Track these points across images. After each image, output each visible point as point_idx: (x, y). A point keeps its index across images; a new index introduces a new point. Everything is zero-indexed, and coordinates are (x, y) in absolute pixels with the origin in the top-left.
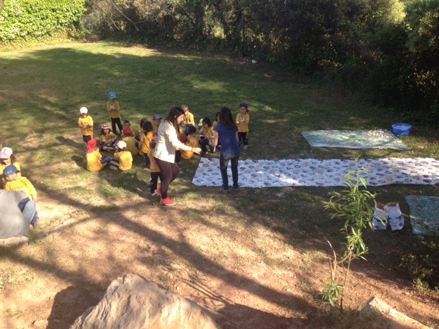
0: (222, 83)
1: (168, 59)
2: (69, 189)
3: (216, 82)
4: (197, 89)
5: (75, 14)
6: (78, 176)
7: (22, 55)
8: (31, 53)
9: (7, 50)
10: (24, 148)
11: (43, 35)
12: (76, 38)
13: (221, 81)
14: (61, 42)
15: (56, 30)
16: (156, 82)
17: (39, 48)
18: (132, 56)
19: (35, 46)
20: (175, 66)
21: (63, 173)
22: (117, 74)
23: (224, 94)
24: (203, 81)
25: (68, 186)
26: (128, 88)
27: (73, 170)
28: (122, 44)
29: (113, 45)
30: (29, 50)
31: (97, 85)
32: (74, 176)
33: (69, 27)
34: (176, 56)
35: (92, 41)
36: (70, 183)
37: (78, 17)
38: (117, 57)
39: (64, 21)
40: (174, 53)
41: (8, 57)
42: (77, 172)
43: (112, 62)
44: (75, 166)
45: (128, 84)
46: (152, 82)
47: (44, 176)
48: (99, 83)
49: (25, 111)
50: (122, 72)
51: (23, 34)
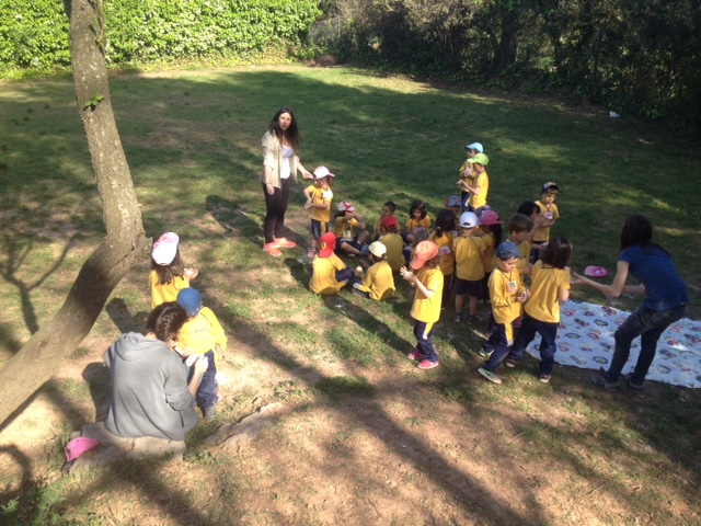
0: (557, 148)
1: (451, 101)
2: (274, 325)
3: (543, 144)
4: (510, 155)
5: (303, 18)
6: (292, 300)
7: (214, 77)
8: (229, 75)
9: (193, 68)
10: (202, 232)
11: (249, 49)
12: (300, 59)
13: (553, 143)
14: (275, 62)
15: (271, 43)
16: (431, 137)
17: (242, 69)
18: (389, 91)
19: (235, 65)
20: (464, 112)
21: (267, 290)
22: (363, 118)
23: (563, 167)
24: (520, 141)
25: (273, 319)
26: (384, 143)
27: (284, 286)
28: (372, 72)
29: (356, 73)
30: (226, 71)
31: (331, 134)
32: (285, 300)
33: (291, 39)
34: (463, 96)
35: (324, 64)
36: (278, 313)
37: (307, 24)
38: (365, 91)
39: (284, 29)
40: (461, 91)
41: (193, 79)
42: (290, 291)
43: (356, 98)
44: (288, 278)
45: (383, 137)
46: (424, 136)
47: (231, 291)
48: (335, 132)
49: (211, 167)
50: (372, 116)
51: (220, 45)
